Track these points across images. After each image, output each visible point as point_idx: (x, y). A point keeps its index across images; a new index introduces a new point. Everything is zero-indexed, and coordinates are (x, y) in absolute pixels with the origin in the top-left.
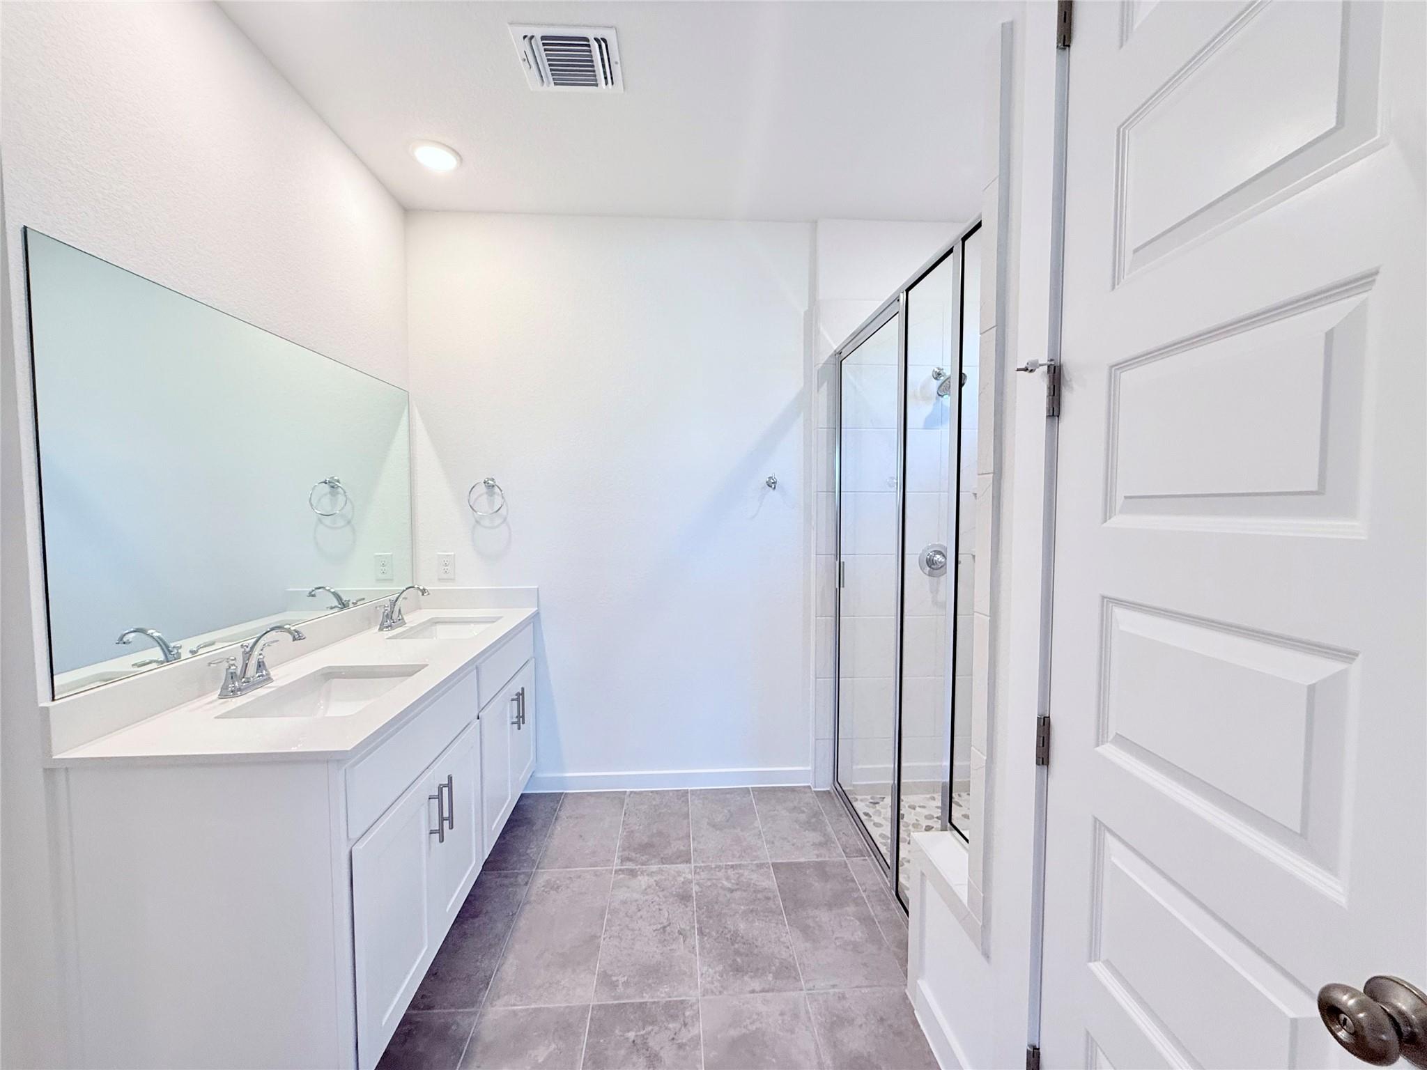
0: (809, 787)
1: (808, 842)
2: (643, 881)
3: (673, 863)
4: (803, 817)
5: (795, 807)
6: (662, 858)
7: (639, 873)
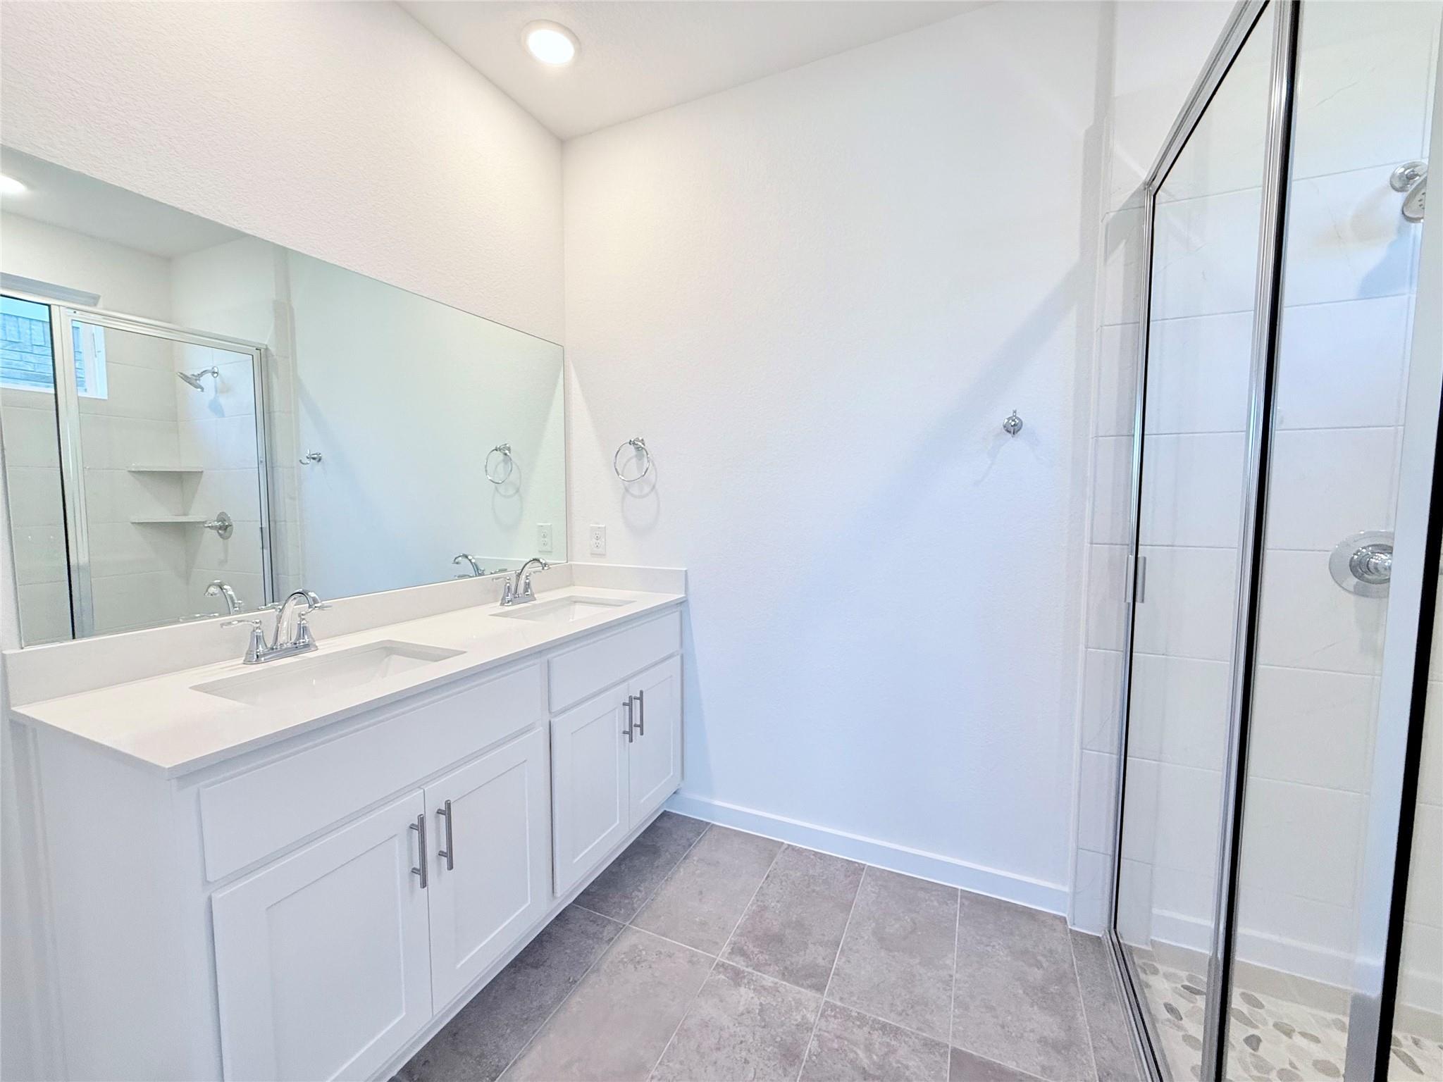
0: (1063, 920)
1: (1032, 1031)
2: (745, 997)
3: (797, 984)
4: (1036, 975)
5: (1025, 952)
6: (786, 968)
7: (746, 981)
